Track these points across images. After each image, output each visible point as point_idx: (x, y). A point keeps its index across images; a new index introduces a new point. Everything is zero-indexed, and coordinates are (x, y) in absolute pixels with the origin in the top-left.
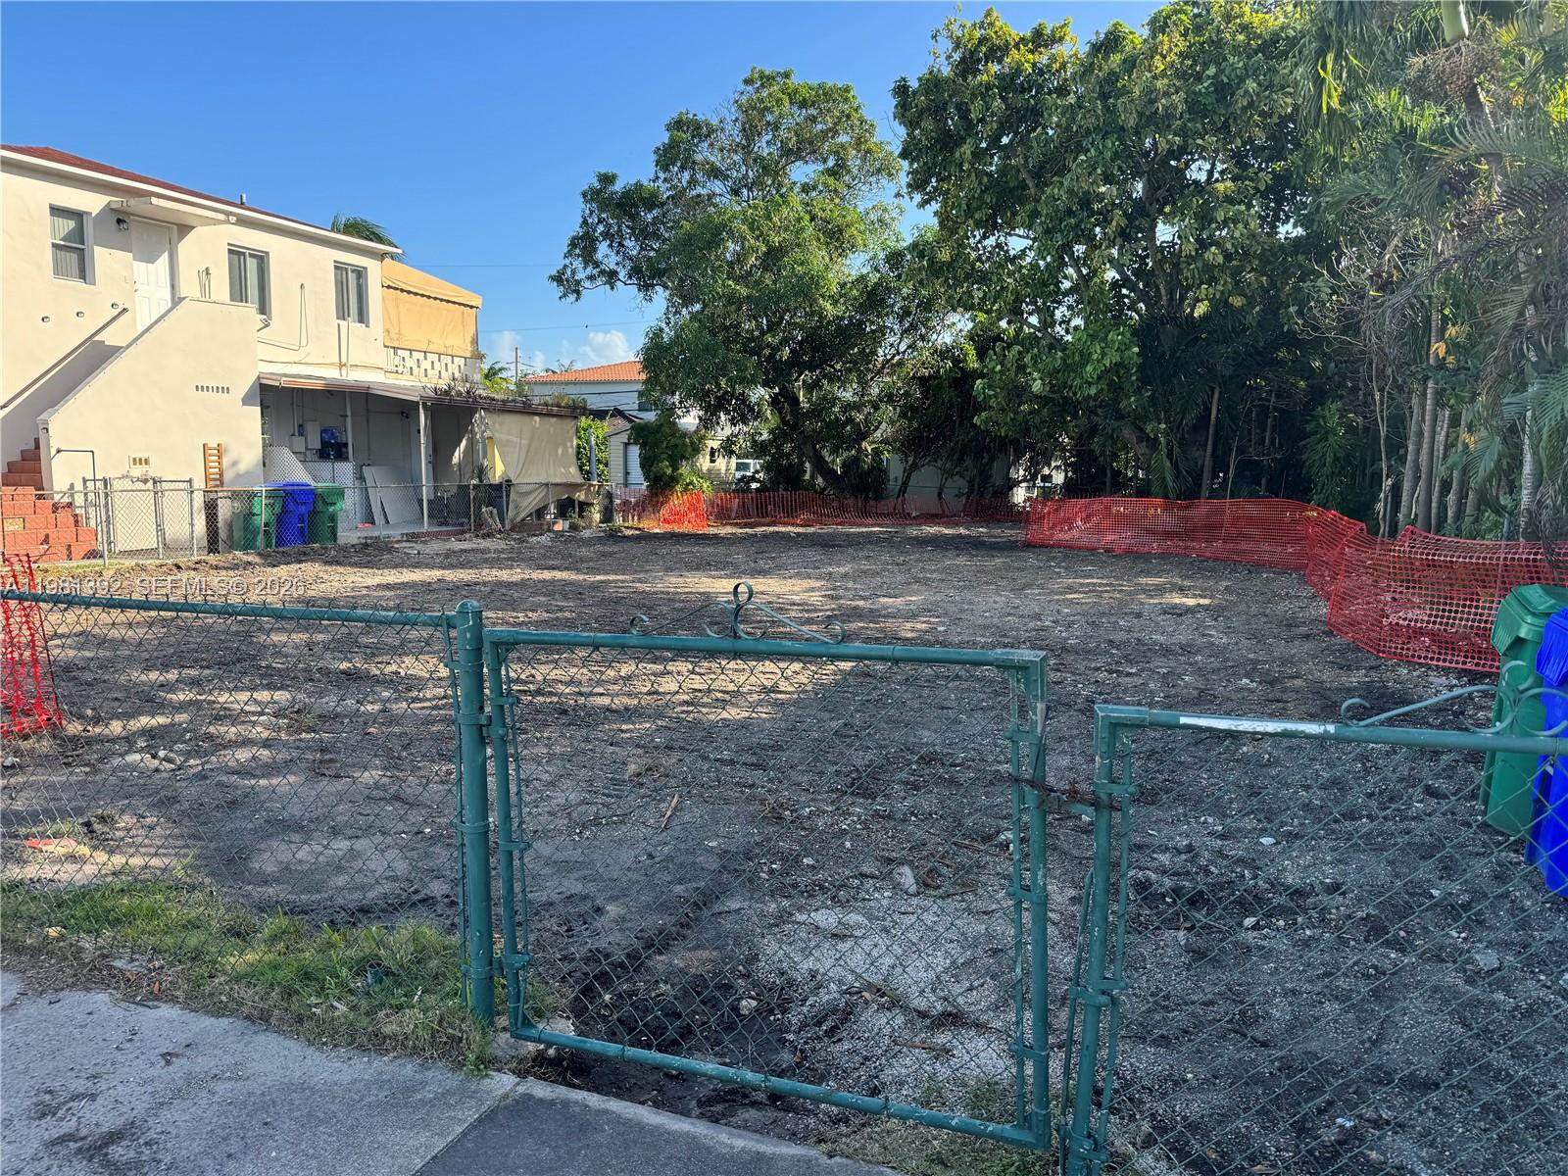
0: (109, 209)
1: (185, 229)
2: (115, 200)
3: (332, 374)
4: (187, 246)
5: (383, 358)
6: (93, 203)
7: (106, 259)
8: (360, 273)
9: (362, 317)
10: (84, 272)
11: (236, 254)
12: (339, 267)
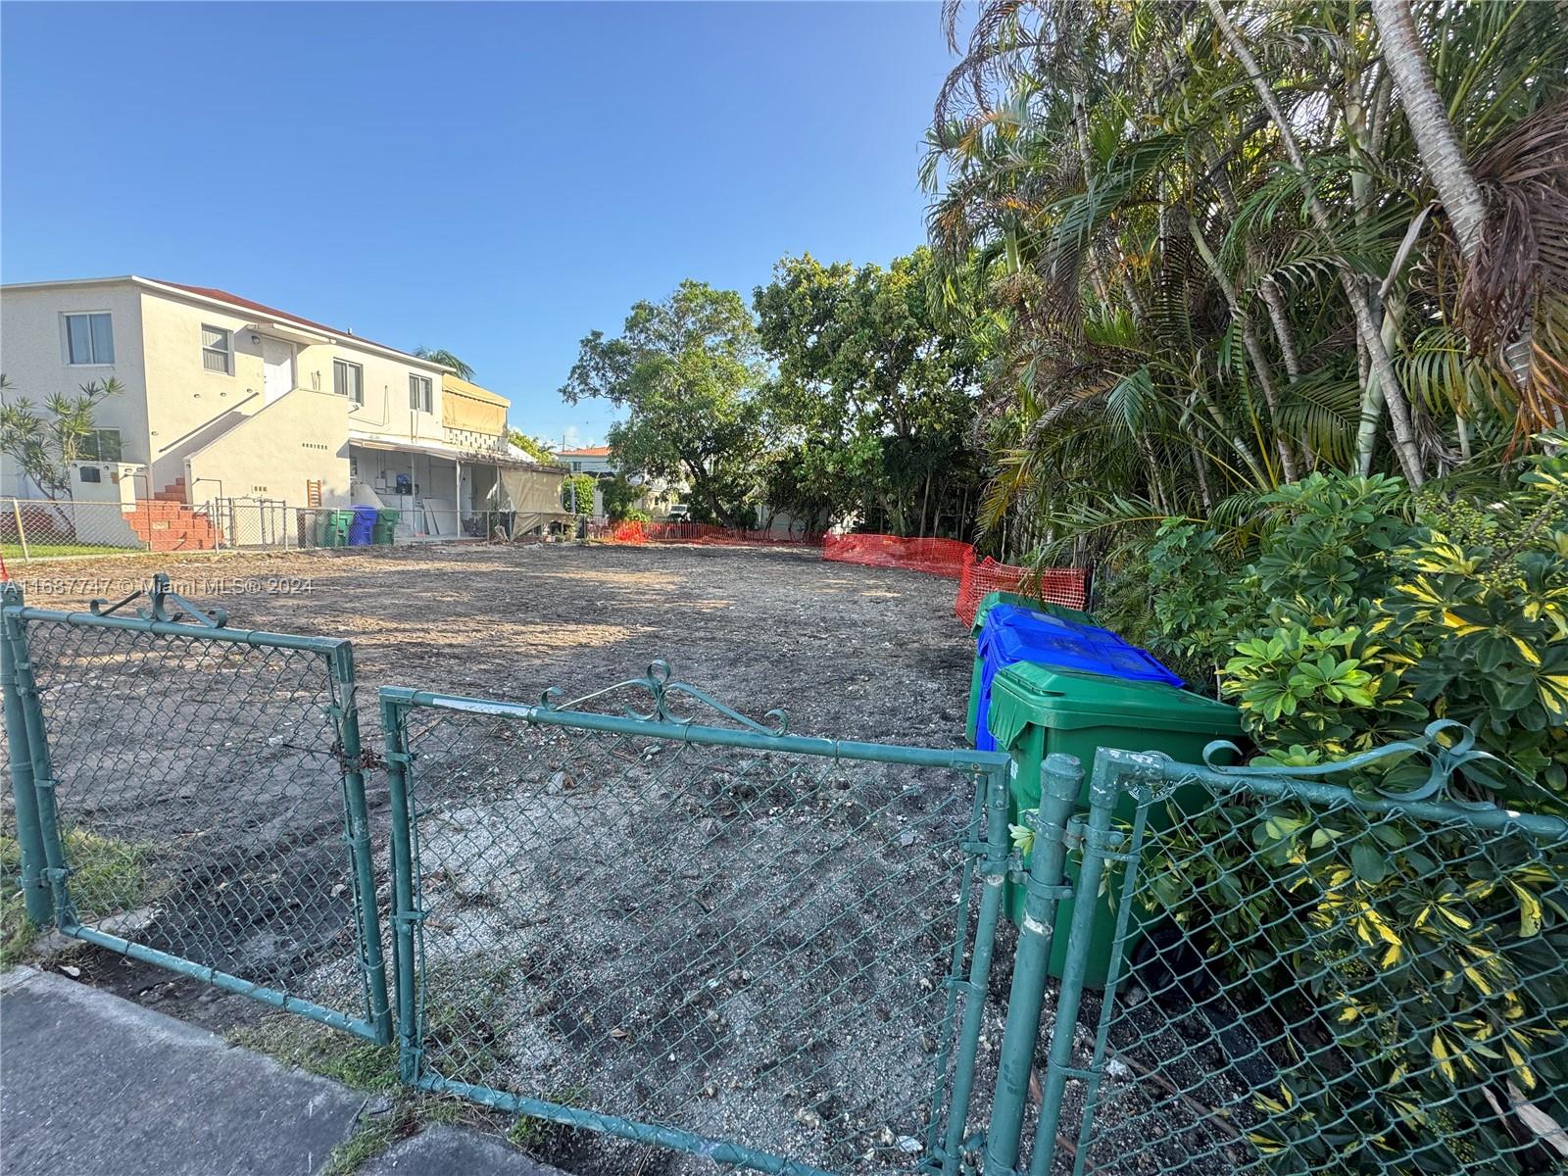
0: (246, 329)
1: (302, 346)
2: (251, 324)
3: (406, 442)
4: (303, 358)
5: (441, 433)
6: (235, 325)
7: (242, 360)
8: (428, 382)
9: (429, 408)
10: (227, 367)
11: (340, 365)
12: (413, 378)
